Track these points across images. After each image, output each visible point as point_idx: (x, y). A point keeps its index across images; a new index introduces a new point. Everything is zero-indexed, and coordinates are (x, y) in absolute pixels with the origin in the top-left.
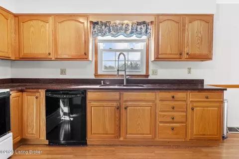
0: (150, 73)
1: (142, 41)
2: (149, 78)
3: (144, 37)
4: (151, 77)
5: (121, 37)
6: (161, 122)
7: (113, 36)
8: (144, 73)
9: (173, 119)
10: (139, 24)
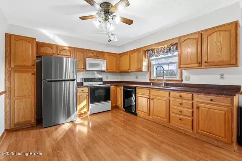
0: (183, 78)
1: (175, 56)
2: (183, 82)
3: (176, 53)
4: (184, 82)
5: (162, 56)
6: (173, 113)
7: (156, 56)
8: (179, 79)
9: (181, 112)
10: (172, 45)
